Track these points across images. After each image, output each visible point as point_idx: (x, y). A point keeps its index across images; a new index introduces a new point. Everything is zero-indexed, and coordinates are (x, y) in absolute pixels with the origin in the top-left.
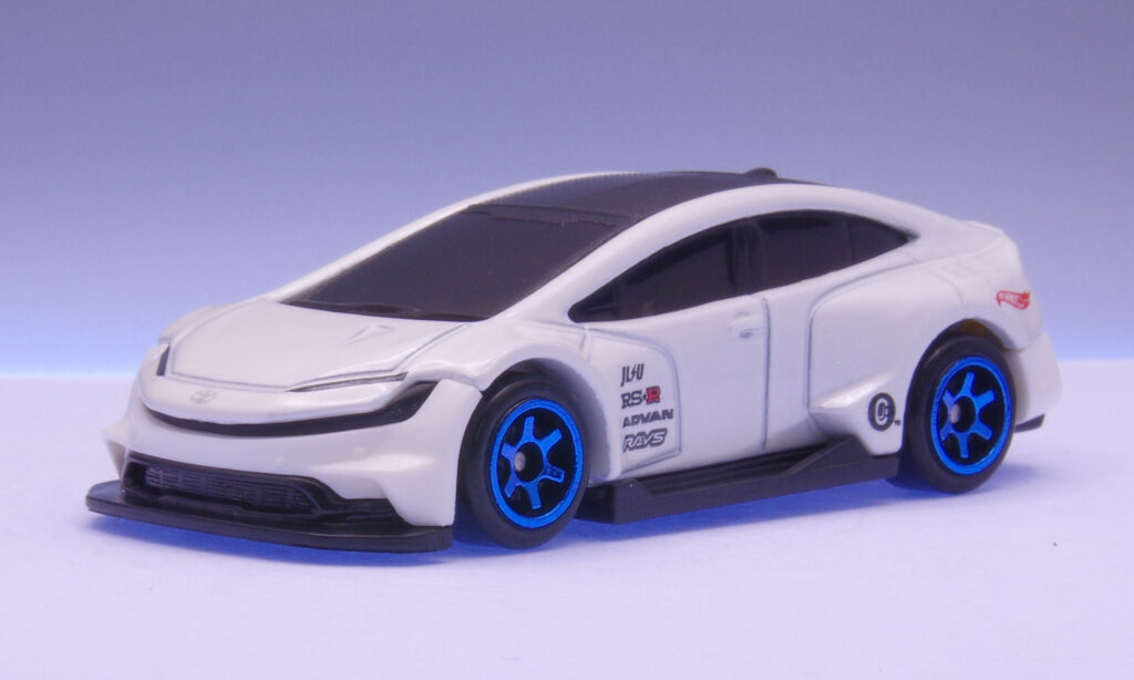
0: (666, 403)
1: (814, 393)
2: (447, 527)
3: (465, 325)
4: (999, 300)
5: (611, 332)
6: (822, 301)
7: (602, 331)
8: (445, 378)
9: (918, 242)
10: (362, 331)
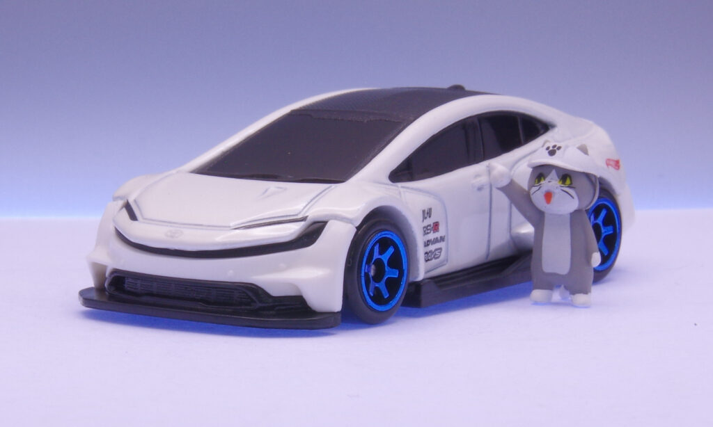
0: (442, 232)
1: (513, 225)
2: (338, 312)
3: (333, 186)
4: (608, 165)
5: (412, 189)
6: (516, 167)
7: (408, 188)
8: (331, 219)
9: (556, 130)
10: (266, 191)
